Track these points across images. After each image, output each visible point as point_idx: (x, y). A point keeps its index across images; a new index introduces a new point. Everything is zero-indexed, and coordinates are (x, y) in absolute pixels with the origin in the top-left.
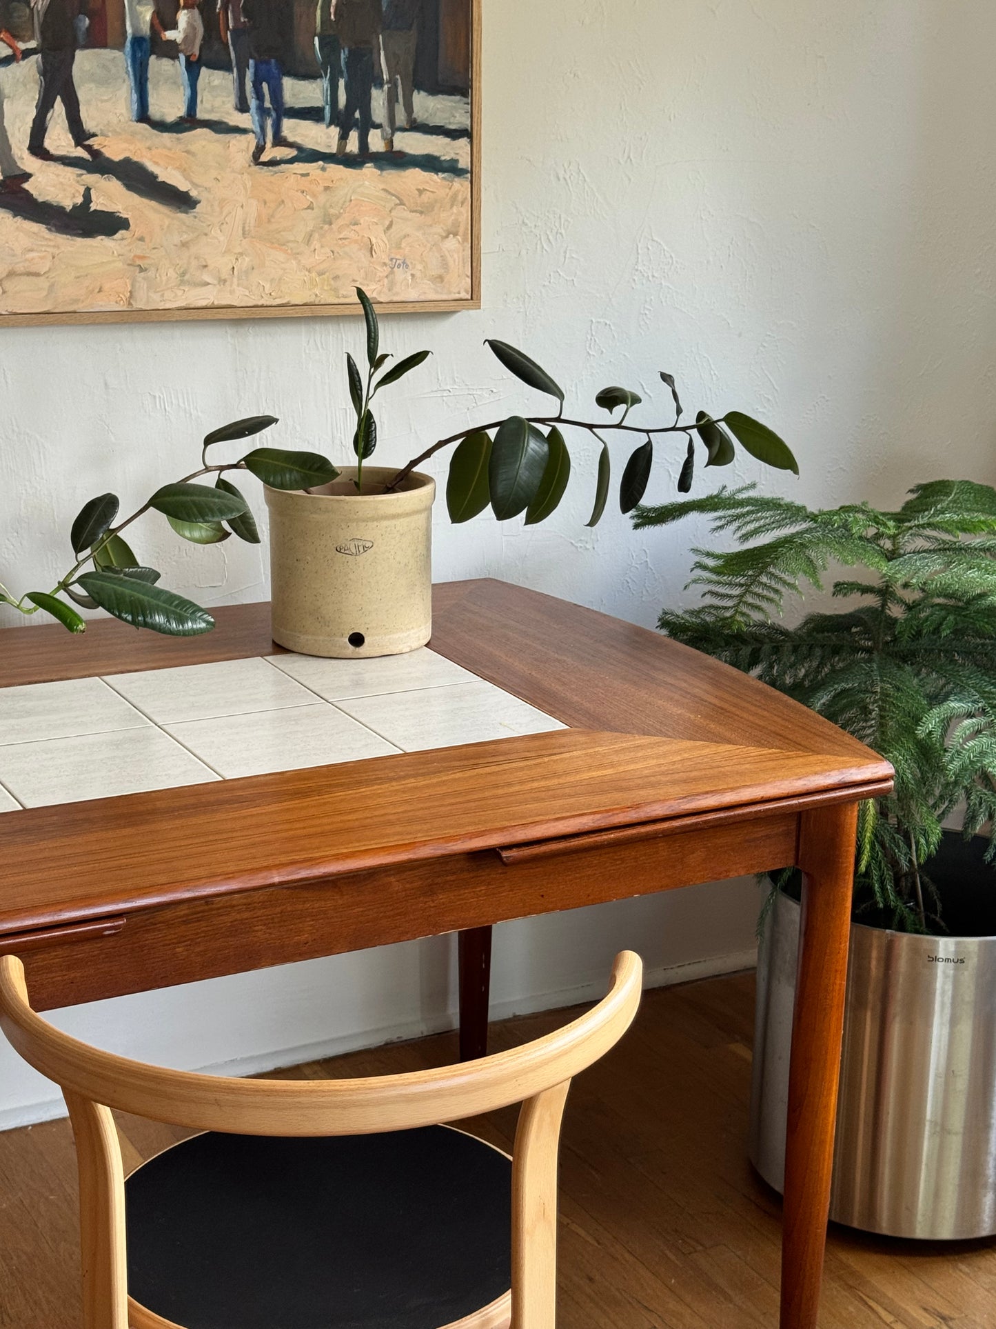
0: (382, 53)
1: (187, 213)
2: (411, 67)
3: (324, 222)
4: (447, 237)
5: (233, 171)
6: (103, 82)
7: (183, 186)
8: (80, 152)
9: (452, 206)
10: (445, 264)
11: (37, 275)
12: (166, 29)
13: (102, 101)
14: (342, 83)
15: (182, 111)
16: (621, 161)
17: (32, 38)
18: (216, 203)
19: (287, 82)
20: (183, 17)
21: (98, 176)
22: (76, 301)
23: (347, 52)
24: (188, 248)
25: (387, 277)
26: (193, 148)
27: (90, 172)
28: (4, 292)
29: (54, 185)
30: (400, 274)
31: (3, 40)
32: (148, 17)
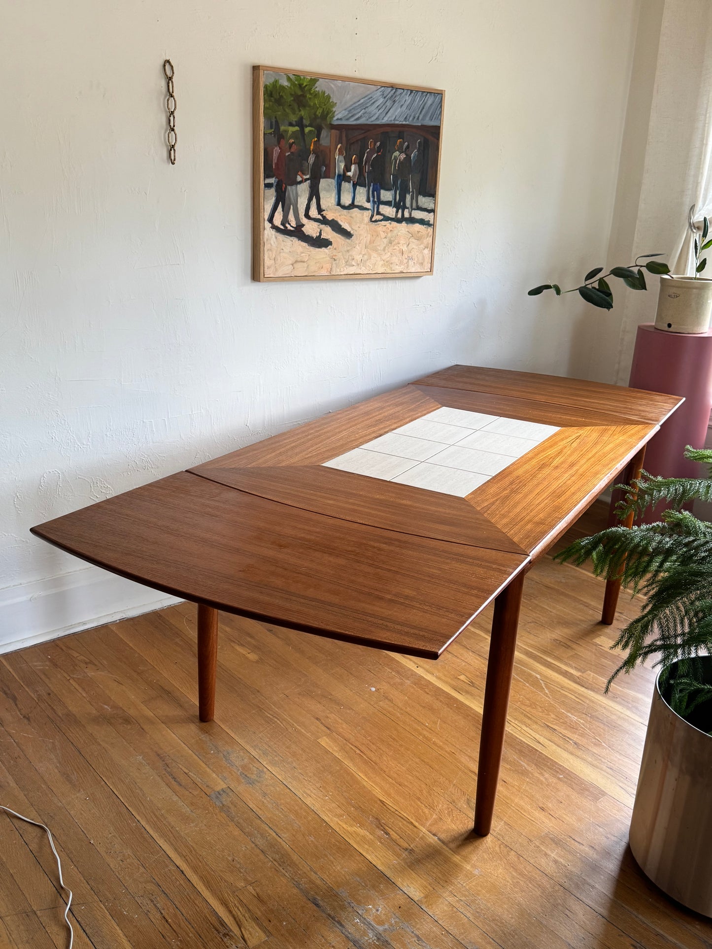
0: (410, 181)
1: (349, 239)
2: (418, 187)
3: (390, 243)
4: (425, 249)
5: (364, 224)
6: (328, 191)
7: (349, 229)
8: (320, 217)
9: (427, 238)
10: (424, 258)
11: (304, 262)
12: (348, 172)
14: (398, 192)
15: (350, 202)
17: (308, 174)
18: (358, 236)
19: (382, 192)
20: (353, 167)
21: (324, 225)
22: (315, 272)
23: (400, 181)
24: (349, 252)
25: (407, 263)
26: (353, 215)
27: (322, 224)
28: (294, 268)
29: (311, 229)
30: (410, 262)
31: (299, 175)
32: (343, 167)
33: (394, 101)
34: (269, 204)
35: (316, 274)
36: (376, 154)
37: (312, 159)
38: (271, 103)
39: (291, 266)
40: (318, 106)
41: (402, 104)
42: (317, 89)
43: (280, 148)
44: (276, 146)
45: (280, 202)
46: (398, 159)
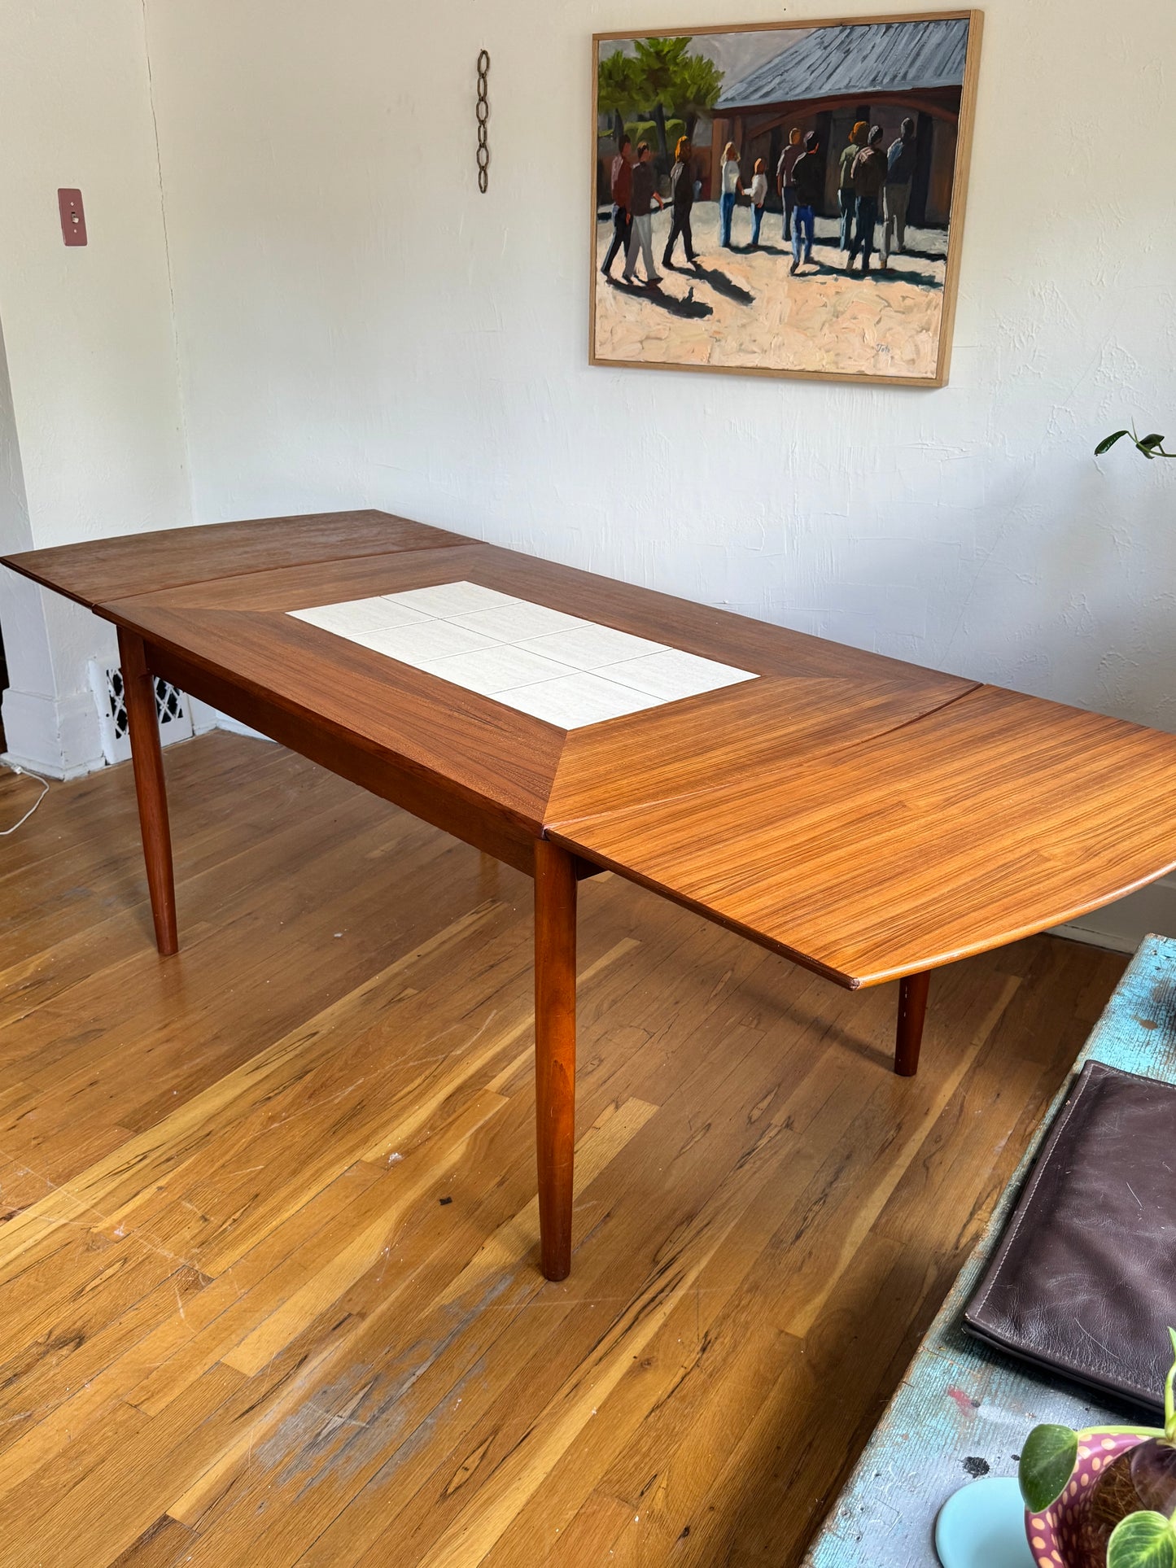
0: (885, 199)
1: (747, 305)
2: (905, 209)
3: (833, 315)
4: (921, 331)
5: (777, 279)
6: (705, 222)
7: (746, 288)
8: (690, 266)
9: (927, 310)
10: (917, 351)
11: (660, 339)
12: (744, 188)
13: (705, 233)
14: (854, 221)
15: (749, 239)
16: (1094, 283)
17: (670, 196)
18: (765, 299)
19: (818, 221)
20: (756, 180)
21: (698, 280)
22: (680, 357)
23: (860, 199)
24: (746, 328)
25: (874, 357)
26: (754, 264)
27: (694, 278)
28: (643, 348)
29: (674, 285)
30: (883, 356)
31: (654, 198)
32: (735, 181)
33: (848, 52)
34: (604, 246)
36: (804, 154)
37: (677, 171)
38: (610, 89)
39: (639, 345)
40: (689, 82)
41: (865, 54)
42: (688, 55)
43: (623, 158)
44: (617, 155)
45: (622, 243)
46: (854, 159)
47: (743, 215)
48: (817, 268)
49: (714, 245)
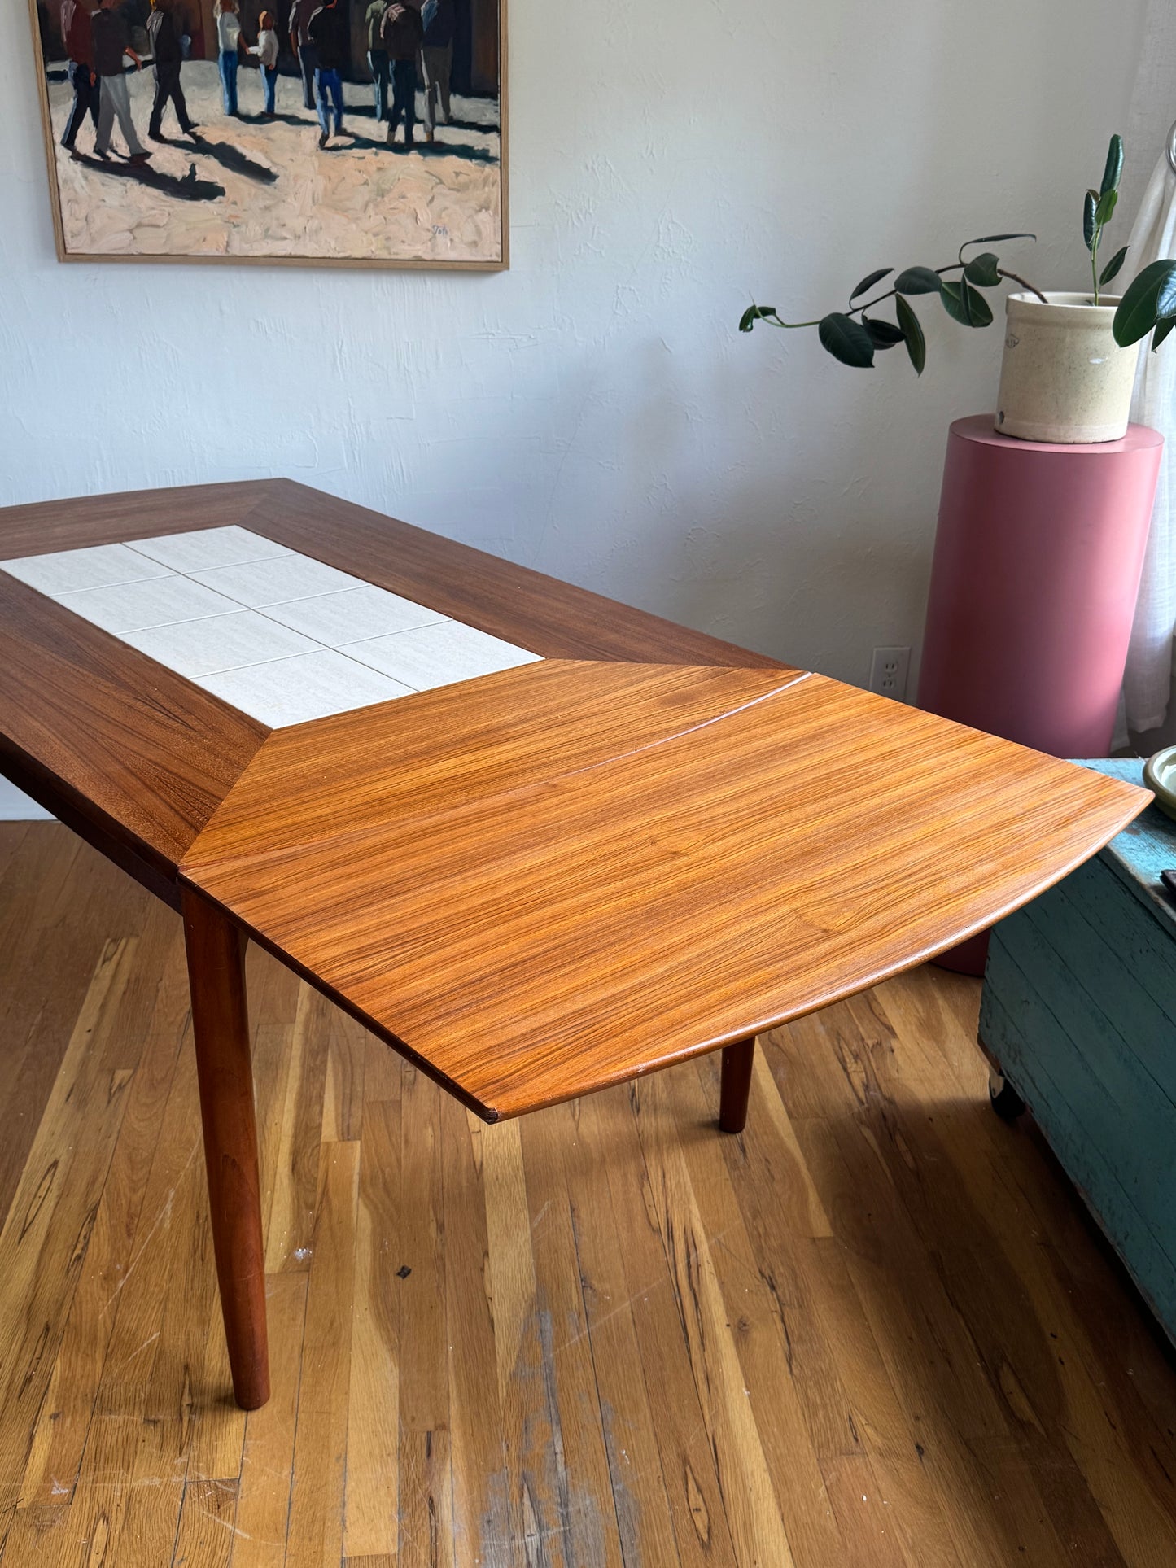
0: (423, 64)
1: (268, 184)
2: (448, 75)
3: (378, 195)
4: (480, 211)
5: (304, 154)
6: (202, 85)
7: (265, 164)
8: (187, 138)
9: (484, 186)
10: (479, 232)
11: (158, 226)
12: (250, 46)
13: (203, 100)
14: (390, 87)
15: (262, 108)
16: (645, 156)
17: (149, 52)
18: (291, 178)
19: (346, 87)
20: (262, 37)
21: (201, 155)
22: (187, 247)
23: (394, 62)
24: (270, 211)
25: (430, 240)
26: (272, 136)
27: (194, 152)
28: (135, 238)
29: (168, 161)
30: (440, 238)
31: (127, 54)
32: (236, 36)
35: (190, 252)
36: (320, 9)
37: (154, 22)
39: (128, 235)
45: (88, 110)
46: (382, 17)
47: (251, 81)
48: (352, 141)
49: (217, 113)
